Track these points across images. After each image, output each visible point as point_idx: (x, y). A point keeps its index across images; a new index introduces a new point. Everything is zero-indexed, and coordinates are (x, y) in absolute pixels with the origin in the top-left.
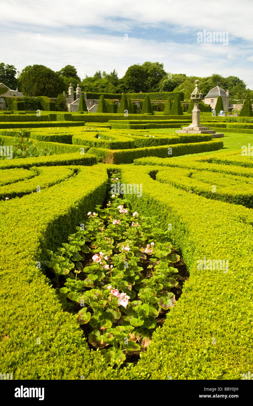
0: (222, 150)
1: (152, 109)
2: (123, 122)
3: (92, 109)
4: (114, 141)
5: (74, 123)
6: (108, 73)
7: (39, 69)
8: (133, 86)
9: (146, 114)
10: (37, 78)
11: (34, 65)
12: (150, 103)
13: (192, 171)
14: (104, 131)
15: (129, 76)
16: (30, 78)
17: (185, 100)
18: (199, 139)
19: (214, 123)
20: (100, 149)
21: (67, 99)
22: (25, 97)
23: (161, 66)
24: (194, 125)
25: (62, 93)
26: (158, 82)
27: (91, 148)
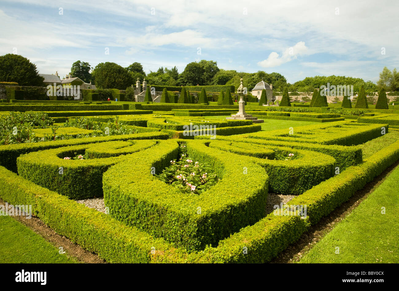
0: (260, 132)
1: (207, 99)
2: (183, 110)
3: (156, 99)
4: (179, 125)
5: (144, 111)
6: (170, 69)
7: (110, 66)
8: (191, 80)
9: (202, 104)
10: (109, 73)
11: (106, 63)
12: (206, 95)
13: (232, 142)
14: (170, 118)
15: (187, 71)
16: (103, 73)
17: (235, 92)
18: (243, 124)
19: (257, 112)
20: (169, 130)
21: (135, 91)
22: (99, 89)
23: (215, 63)
24: (240, 113)
25: (131, 86)
26: (212, 77)
27: (162, 130)
